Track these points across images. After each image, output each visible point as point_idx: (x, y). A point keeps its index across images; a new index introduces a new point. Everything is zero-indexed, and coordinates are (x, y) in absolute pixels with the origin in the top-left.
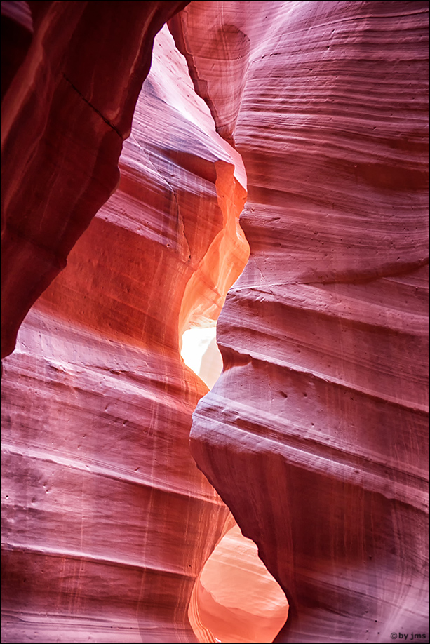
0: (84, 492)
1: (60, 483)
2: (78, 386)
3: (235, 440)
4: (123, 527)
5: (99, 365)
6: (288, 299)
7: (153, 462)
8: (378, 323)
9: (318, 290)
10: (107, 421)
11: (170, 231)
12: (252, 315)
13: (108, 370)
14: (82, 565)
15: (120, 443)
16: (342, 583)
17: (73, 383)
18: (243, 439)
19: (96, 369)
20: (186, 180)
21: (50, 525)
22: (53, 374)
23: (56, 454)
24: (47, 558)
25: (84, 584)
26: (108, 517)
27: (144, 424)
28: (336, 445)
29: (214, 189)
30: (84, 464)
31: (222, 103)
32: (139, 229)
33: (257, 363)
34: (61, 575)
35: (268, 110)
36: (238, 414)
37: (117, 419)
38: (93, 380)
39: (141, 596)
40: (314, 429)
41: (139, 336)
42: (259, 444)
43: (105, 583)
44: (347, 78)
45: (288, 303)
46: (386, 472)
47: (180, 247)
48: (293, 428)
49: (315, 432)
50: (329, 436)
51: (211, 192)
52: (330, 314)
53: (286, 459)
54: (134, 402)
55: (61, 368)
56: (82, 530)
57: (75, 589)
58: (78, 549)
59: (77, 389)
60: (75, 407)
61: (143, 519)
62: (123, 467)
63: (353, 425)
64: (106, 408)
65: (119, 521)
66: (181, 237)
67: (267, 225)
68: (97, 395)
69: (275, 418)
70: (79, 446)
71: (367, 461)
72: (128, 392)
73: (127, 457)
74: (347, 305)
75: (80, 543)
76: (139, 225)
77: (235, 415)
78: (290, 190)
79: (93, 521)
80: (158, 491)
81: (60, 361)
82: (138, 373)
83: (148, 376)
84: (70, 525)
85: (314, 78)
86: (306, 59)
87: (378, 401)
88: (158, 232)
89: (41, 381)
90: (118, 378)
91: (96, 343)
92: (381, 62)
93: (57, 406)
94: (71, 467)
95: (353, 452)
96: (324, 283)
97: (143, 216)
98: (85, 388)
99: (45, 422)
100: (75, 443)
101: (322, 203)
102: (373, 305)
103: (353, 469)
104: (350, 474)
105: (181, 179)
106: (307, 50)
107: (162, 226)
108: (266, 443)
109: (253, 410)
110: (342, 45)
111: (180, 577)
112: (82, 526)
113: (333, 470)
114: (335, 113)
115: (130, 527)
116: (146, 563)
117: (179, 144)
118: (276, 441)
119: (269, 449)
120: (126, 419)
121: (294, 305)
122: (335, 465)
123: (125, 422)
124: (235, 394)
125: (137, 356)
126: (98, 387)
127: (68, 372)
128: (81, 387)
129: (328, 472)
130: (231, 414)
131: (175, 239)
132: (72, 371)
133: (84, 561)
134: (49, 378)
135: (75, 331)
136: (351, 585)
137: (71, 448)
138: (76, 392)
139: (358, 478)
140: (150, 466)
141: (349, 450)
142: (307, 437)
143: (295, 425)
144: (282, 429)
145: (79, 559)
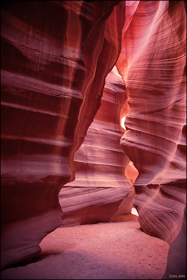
0: (104, 153)
1: (99, 151)
4: (111, 159)
6: (137, 117)
7: (116, 146)
8: (154, 121)
9: (143, 115)
10: (107, 139)
11: (116, 100)
12: (130, 121)
13: (106, 129)
14: (104, 166)
15: (110, 143)
16: (148, 169)
17: (100, 132)
18: (129, 144)
19: (104, 129)
21: (97, 159)
22: (96, 131)
23: (97, 146)
24: (97, 165)
25: (105, 169)
26: (108, 157)
27: (114, 139)
28: (147, 145)
30: (103, 148)
31: (124, 76)
33: (132, 130)
34: (100, 168)
35: (132, 80)
36: (129, 140)
39: (115, 171)
41: (112, 122)
42: (132, 145)
44: (146, 74)
45: (137, 118)
46: (156, 149)
47: (119, 104)
49: (143, 142)
50: (145, 143)
51: (124, 92)
52: (145, 120)
53: (137, 148)
54: (112, 135)
57: (103, 170)
58: (103, 163)
60: (100, 137)
61: (115, 157)
62: (110, 148)
63: (150, 141)
64: (106, 137)
65: (110, 158)
66: (119, 101)
67: (133, 103)
69: (135, 140)
71: (153, 147)
72: (110, 133)
73: (111, 146)
74: (148, 118)
76: (110, 100)
78: (137, 96)
79: (105, 158)
80: (117, 152)
82: (112, 129)
83: (114, 130)
84: (101, 159)
85: (140, 73)
86: (138, 69)
87: (155, 136)
88: (114, 101)
89: (94, 133)
90: (108, 131)
91: (104, 124)
92: (152, 71)
93: (97, 137)
94: (101, 148)
96: (144, 114)
97: (111, 98)
98: (102, 133)
99: (95, 140)
100: (101, 144)
101: (143, 98)
102: (153, 118)
103: (150, 149)
105: (118, 90)
106: (138, 67)
107: (115, 100)
109: (131, 139)
110: (144, 67)
111: (123, 167)
112: (103, 159)
113: (146, 149)
114: (144, 80)
115: (113, 159)
116: (116, 165)
117: (117, 82)
118: (135, 144)
119: (134, 146)
120: (110, 138)
121: (138, 118)
122: (146, 148)
124: (128, 136)
125: (112, 126)
126: (105, 133)
130: (127, 140)
131: (118, 102)
132: (99, 130)
135: (99, 122)
136: (149, 169)
137: (100, 145)
138: (100, 134)
139: (151, 150)
140: (115, 147)
141: (149, 145)
142: (141, 143)
143: (139, 141)
144: (136, 142)
145: (103, 165)
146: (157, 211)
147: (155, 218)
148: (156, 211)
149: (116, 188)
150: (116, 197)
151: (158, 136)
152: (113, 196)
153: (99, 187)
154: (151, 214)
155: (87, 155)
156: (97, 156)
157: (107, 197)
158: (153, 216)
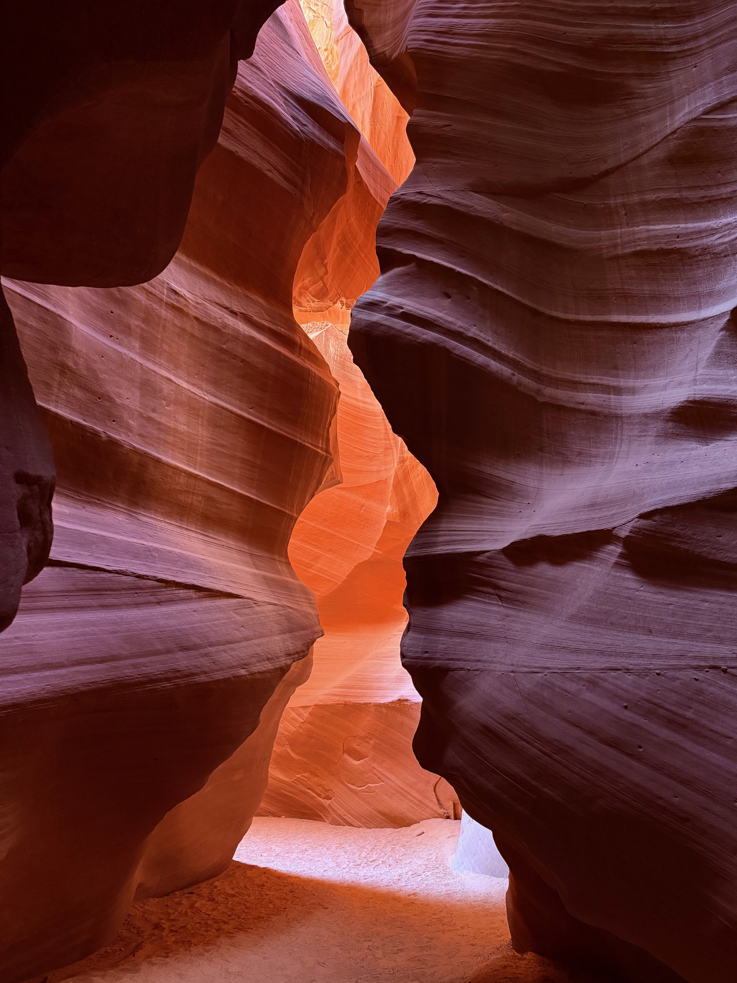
0: (202, 418)
1: (178, 403)
2: (198, 316)
3: (400, 331)
4: (236, 458)
5: (218, 302)
6: (456, 203)
7: (267, 405)
9: (486, 199)
10: (225, 357)
11: (298, 180)
13: (227, 308)
14: (198, 483)
15: (238, 380)
17: (193, 312)
18: (408, 330)
19: (214, 304)
20: (317, 133)
21: (171, 439)
22: (173, 296)
23: (175, 375)
24: (166, 467)
25: (200, 502)
26: (222, 446)
27: (260, 367)
28: (496, 347)
29: (342, 149)
30: (200, 392)
32: (268, 171)
33: (422, 263)
34: (178, 487)
36: (402, 308)
37: (235, 357)
38: (213, 314)
39: (249, 525)
40: (476, 329)
42: (424, 336)
43: (219, 506)
46: (539, 379)
47: (305, 201)
48: (458, 325)
50: (491, 339)
51: (340, 151)
52: (497, 222)
53: (451, 352)
54: (252, 344)
55: (181, 293)
56: (199, 452)
57: (192, 504)
58: (195, 468)
59: (196, 318)
60: (193, 336)
61: (255, 456)
62: (238, 403)
63: (511, 333)
64: (224, 344)
65: (232, 452)
66: (307, 189)
67: (437, 132)
68: (215, 329)
69: (440, 314)
70: (197, 374)
71: (522, 365)
72: (246, 332)
73: (243, 394)
74: (514, 216)
75: (196, 463)
77: (398, 309)
79: (209, 447)
81: (180, 287)
82: (255, 318)
83: (264, 323)
84: (188, 444)
88: (287, 179)
89: (161, 301)
90: (237, 319)
91: (215, 282)
93: (176, 330)
94: (189, 391)
95: (511, 356)
96: (493, 193)
98: (205, 320)
99: (163, 341)
100: (194, 369)
102: (539, 220)
103: (510, 371)
104: (508, 375)
105: (313, 130)
107: (291, 174)
108: (430, 335)
109: (419, 306)
112: (199, 448)
115: (242, 461)
116: (256, 496)
117: (313, 96)
118: (441, 335)
119: (435, 341)
120: (244, 358)
121: (462, 209)
122: (494, 365)
123: (243, 361)
124: (399, 291)
125: (254, 302)
126: (217, 321)
127: (188, 299)
128: (201, 318)
129: (489, 369)
130: (395, 308)
131: (301, 191)
132: (192, 300)
133: (200, 479)
134: (169, 300)
135: (193, 265)
137: (190, 374)
138: (195, 323)
139: (514, 380)
140: (263, 407)
141: (507, 353)
142: (470, 334)
143: (460, 323)
144: (446, 325)
145: (196, 477)
146: (643, 673)
147: (627, 715)
148: (628, 671)
149: (256, 603)
150: (259, 650)
151: (554, 314)
152: (244, 644)
153: (170, 578)
154: (588, 696)
155: (119, 396)
156: (172, 424)
157: (211, 645)
158: (613, 707)
